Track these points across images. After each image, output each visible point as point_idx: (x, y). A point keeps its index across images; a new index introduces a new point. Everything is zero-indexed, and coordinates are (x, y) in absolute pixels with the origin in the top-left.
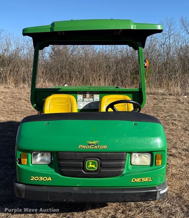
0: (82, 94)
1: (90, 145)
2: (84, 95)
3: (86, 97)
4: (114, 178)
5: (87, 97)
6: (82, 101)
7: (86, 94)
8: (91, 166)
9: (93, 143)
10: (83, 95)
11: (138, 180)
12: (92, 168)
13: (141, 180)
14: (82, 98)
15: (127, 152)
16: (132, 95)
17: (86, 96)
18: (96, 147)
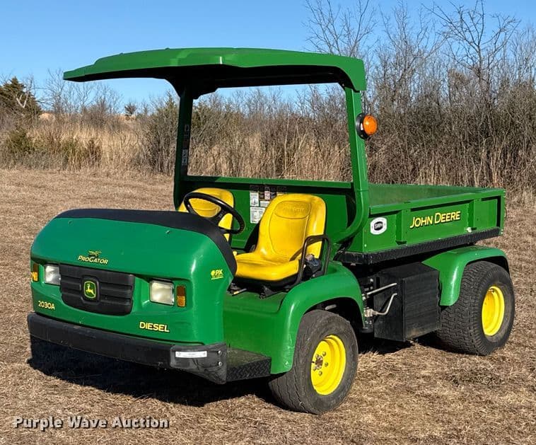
0: (257, 191)
1: (90, 256)
2: (261, 193)
3: (264, 198)
4: (118, 317)
5: (266, 198)
6: (258, 205)
7: (264, 191)
8: (89, 290)
9: (95, 254)
10: (259, 194)
11: (148, 326)
12: (90, 294)
13: (153, 327)
14: (257, 200)
15: (135, 275)
16: (345, 196)
17: (264, 194)
18: (96, 261)
